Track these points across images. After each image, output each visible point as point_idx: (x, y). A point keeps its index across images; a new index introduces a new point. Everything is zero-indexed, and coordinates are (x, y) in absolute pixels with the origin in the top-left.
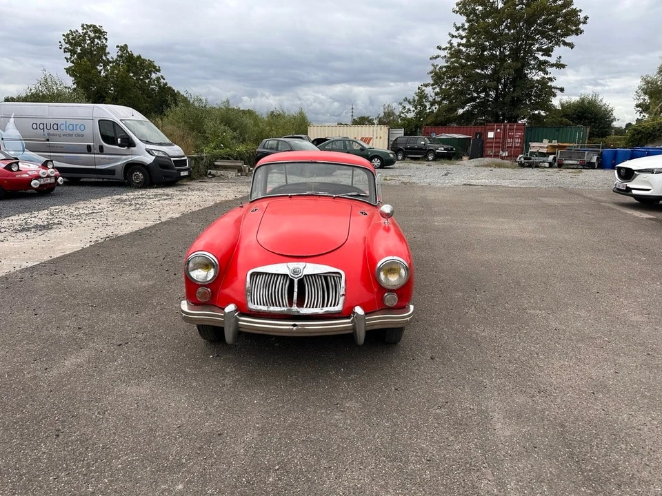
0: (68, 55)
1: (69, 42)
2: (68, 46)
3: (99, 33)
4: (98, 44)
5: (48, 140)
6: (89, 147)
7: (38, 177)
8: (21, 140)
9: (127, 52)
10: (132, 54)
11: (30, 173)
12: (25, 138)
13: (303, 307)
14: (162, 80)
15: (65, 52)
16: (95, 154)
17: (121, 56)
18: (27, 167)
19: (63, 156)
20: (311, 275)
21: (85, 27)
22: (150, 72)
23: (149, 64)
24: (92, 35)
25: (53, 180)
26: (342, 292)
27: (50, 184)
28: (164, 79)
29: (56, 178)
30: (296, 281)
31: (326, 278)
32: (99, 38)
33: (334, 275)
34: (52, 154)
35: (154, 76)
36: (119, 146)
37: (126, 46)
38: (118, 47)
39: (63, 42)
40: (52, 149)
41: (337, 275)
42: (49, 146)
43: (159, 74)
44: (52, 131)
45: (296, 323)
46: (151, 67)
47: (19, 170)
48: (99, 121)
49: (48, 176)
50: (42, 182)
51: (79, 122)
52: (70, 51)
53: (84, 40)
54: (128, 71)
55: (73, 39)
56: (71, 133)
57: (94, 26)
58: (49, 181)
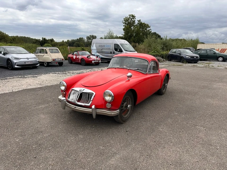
0: (124, 24)
1: (125, 21)
2: (124, 22)
3: (133, 17)
4: (133, 20)
5: (102, 50)
6: (111, 52)
7: (94, 60)
8: (96, 50)
9: (140, 22)
10: (142, 23)
11: (92, 59)
12: (97, 49)
13: (79, 102)
14: (150, 30)
15: (123, 23)
16: (112, 54)
17: (138, 24)
18: (92, 57)
19: (105, 55)
20: (85, 93)
21: (130, 15)
22: (147, 28)
23: (147, 25)
24: (131, 18)
25: (98, 61)
26: (92, 99)
27: (97, 62)
28: (151, 30)
29: (99, 60)
30: (80, 93)
31: (89, 94)
32: (133, 18)
33: (91, 94)
34: (102, 54)
35: (148, 29)
36: (118, 52)
37: (140, 20)
38: (138, 20)
39: (123, 21)
40: (103, 53)
41: (92, 94)
42: (102, 52)
43: (150, 28)
44: (103, 47)
45: (76, 107)
46: (148, 26)
47: (90, 58)
48: (114, 44)
49: (97, 60)
50: (95, 61)
51: (109, 45)
52: (125, 23)
53: (129, 19)
54: (140, 28)
55: (126, 19)
56: (107, 48)
57: (132, 15)
58: (97, 61)
